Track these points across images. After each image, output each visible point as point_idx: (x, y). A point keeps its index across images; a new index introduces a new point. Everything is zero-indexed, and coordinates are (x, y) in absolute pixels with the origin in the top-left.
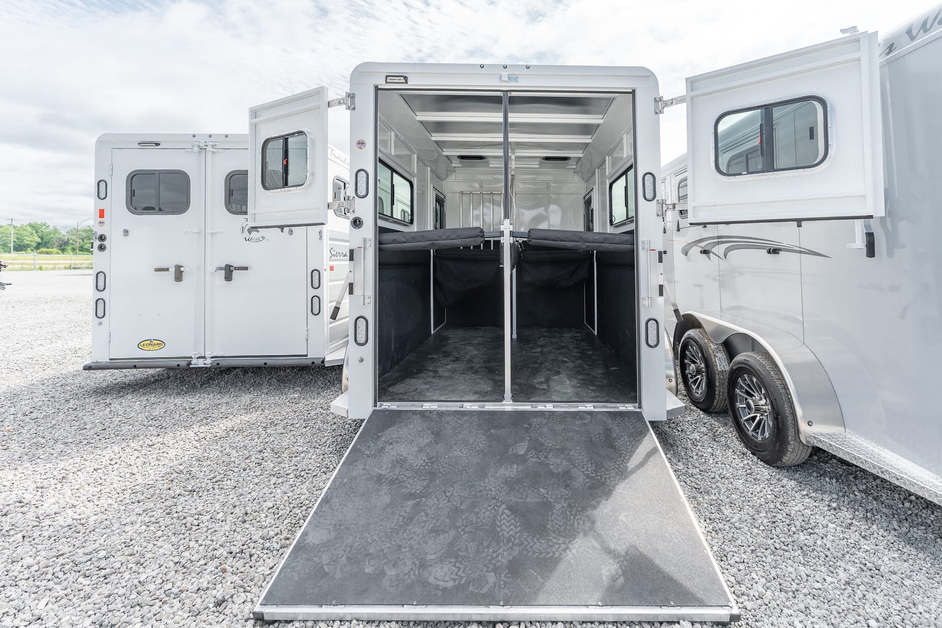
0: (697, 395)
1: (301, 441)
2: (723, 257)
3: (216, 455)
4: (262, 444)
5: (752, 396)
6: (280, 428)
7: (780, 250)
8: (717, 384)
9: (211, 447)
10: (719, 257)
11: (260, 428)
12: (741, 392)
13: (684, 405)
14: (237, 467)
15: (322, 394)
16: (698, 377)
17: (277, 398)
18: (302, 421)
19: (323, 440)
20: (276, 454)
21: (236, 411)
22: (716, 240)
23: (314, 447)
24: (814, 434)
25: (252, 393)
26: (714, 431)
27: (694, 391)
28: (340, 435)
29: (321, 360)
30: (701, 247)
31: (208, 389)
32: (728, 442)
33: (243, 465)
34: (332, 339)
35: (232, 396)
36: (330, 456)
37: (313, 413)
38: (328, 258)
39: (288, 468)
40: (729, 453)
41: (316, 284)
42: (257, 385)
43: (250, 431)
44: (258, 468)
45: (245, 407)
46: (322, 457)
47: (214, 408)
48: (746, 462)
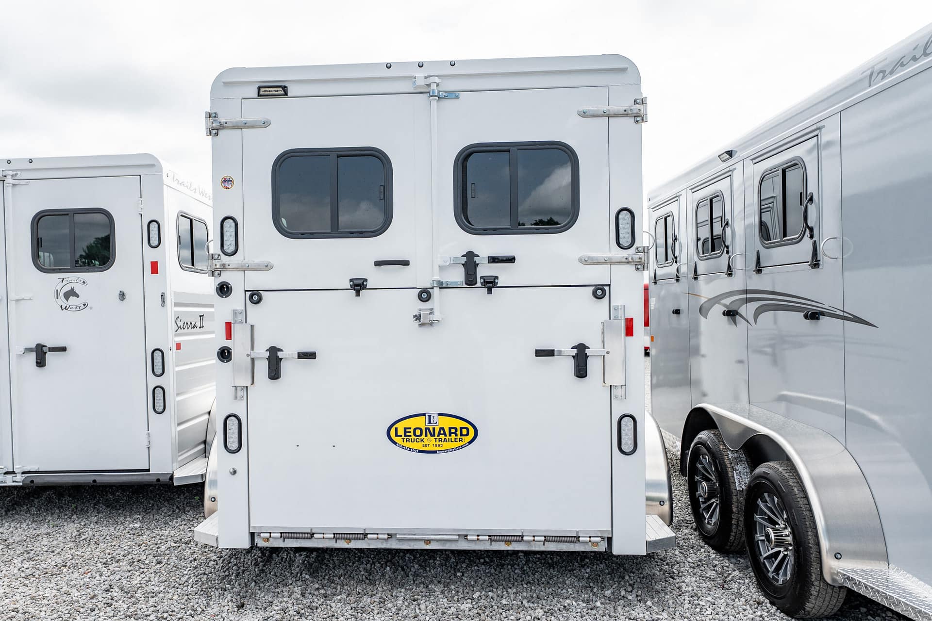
0: (709, 527)
1: (155, 580)
2: (751, 320)
3: (53, 594)
4: (106, 583)
5: (774, 523)
6: (124, 564)
7: (823, 314)
8: (735, 509)
9: (43, 585)
10: (747, 321)
11: (99, 564)
12: (762, 518)
13: (673, 535)
14: (83, 607)
15: (171, 523)
16: (713, 500)
17: (112, 529)
18: (151, 557)
19: (184, 579)
20: (127, 593)
21: (62, 544)
22: (744, 296)
23: (174, 587)
24: (843, 570)
25: (76, 522)
26: (726, 575)
27: (706, 521)
28: (205, 574)
29: (169, 476)
30: (725, 305)
31: (16, 516)
32: (742, 590)
33: (90, 605)
34: (182, 447)
35: (51, 526)
36: (196, 597)
37: (163, 548)
38: (174, 331)
39: (145, 609)
40: (740, 603)
41: (158, 371)
42: (81, 512)
43: (87, 568)
44: (108, 609)
45: (72, 540)
46: (186, 598)
47: (33, 540)
48: (759, 613)
